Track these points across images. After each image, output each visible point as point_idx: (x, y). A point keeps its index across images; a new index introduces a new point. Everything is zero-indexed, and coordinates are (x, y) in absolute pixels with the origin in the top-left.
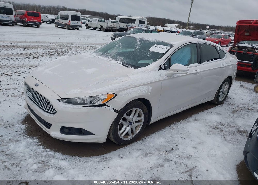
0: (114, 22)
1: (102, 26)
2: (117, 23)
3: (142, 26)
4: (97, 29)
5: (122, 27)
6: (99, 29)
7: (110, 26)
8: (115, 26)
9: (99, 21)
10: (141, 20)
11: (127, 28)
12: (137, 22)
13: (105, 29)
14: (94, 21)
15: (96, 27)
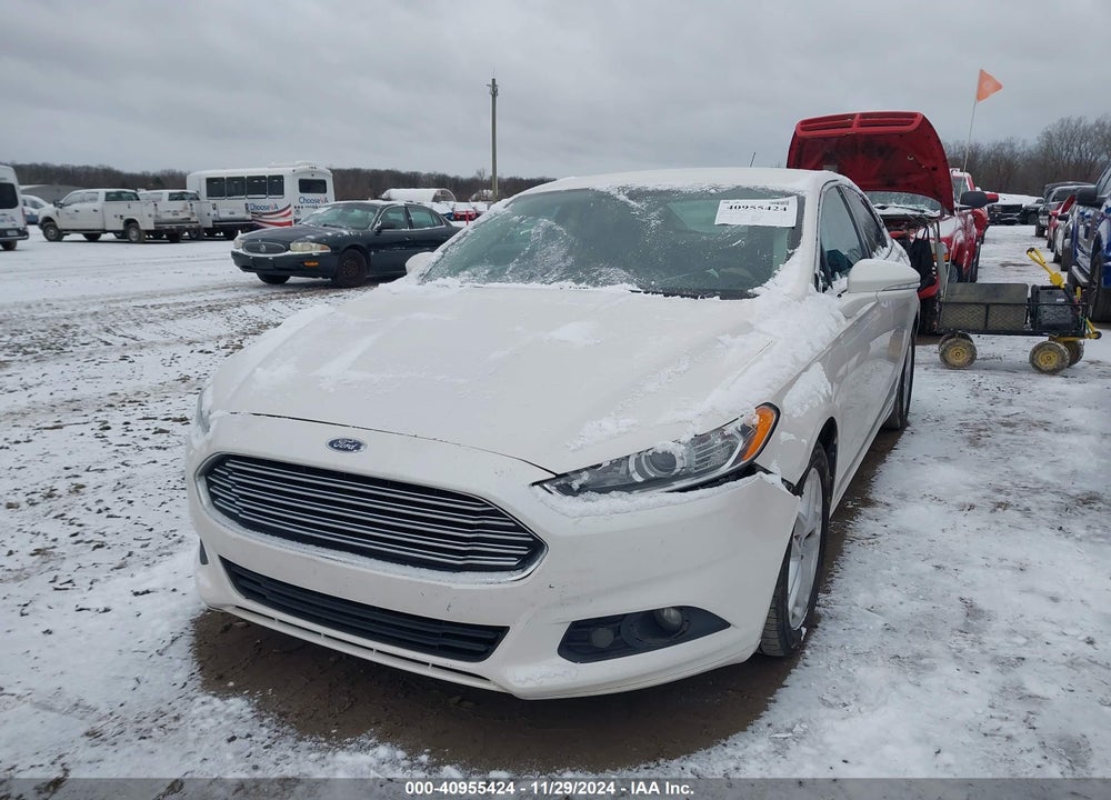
0: (181, 197)
1: (130, 223)
2: (198, 199)
3: (318, 201)
4: (104, 237)
5: (224, 215)
6: (111, 236)
7: (170, 217)
8: (193, 214)
9: (109, 198)
10: (309, 177)
11: (249, 217)
12: (291, 187)
13: (148, 232)
14: (83, 201)
15: (100, 227)
